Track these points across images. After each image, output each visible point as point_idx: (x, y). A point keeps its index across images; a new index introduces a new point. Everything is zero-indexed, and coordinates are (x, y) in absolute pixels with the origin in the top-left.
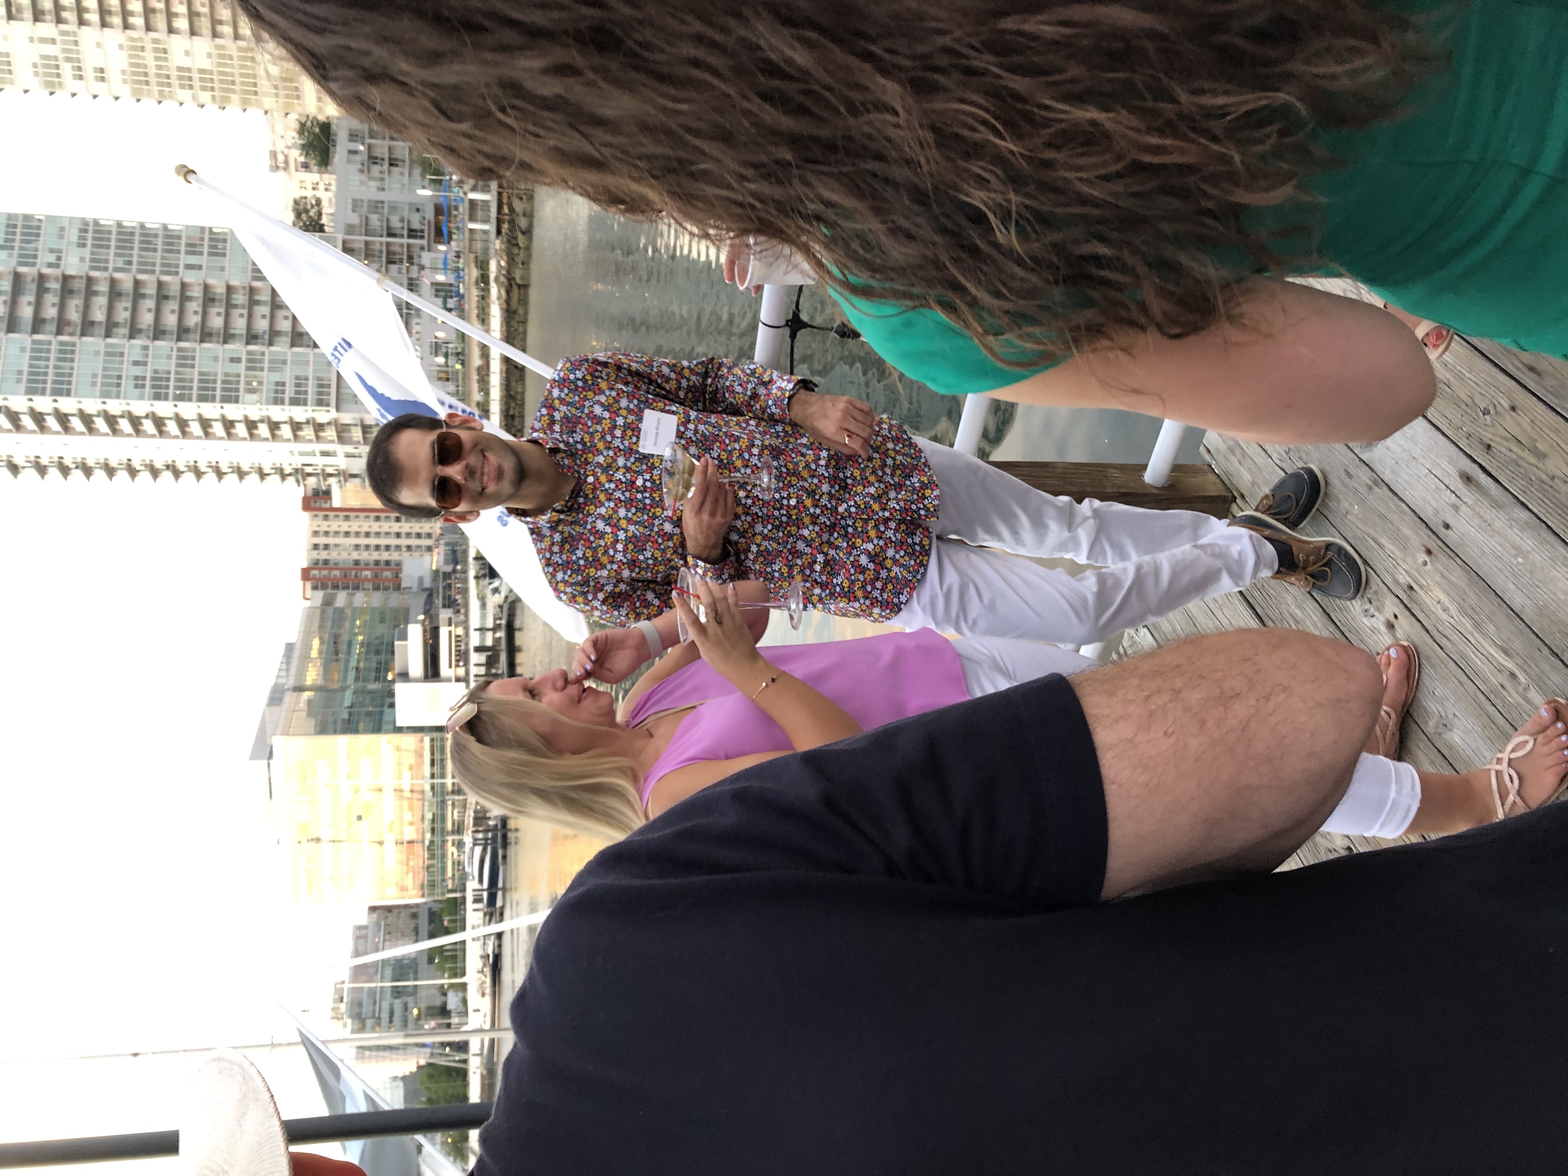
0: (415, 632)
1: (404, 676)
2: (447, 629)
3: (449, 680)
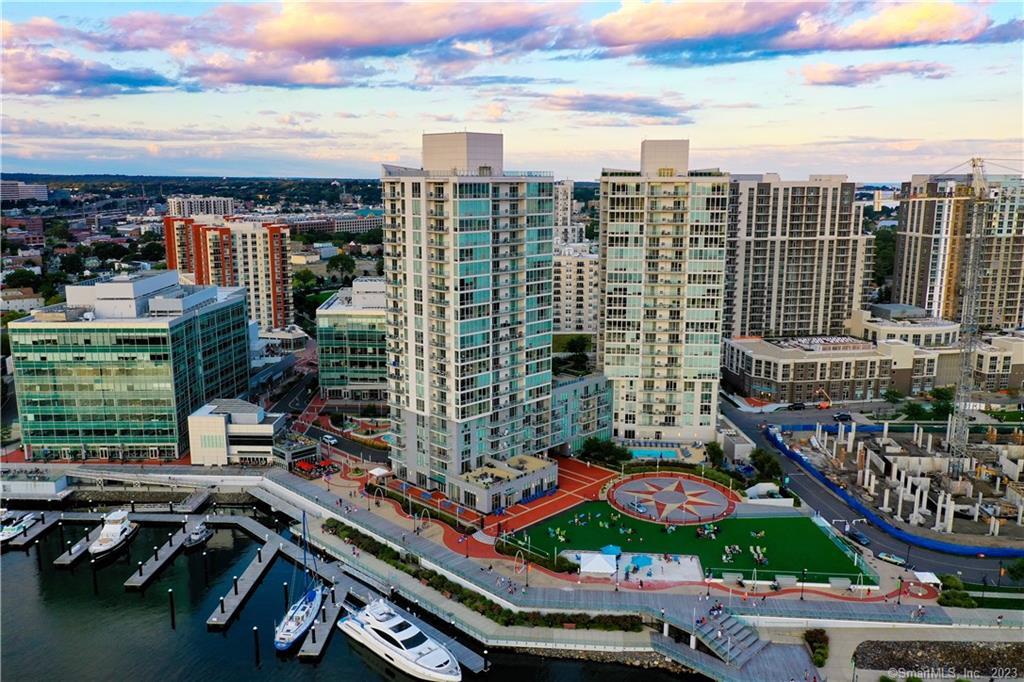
0: (267, 430)
2: (271, 451)
3: (228, 452)
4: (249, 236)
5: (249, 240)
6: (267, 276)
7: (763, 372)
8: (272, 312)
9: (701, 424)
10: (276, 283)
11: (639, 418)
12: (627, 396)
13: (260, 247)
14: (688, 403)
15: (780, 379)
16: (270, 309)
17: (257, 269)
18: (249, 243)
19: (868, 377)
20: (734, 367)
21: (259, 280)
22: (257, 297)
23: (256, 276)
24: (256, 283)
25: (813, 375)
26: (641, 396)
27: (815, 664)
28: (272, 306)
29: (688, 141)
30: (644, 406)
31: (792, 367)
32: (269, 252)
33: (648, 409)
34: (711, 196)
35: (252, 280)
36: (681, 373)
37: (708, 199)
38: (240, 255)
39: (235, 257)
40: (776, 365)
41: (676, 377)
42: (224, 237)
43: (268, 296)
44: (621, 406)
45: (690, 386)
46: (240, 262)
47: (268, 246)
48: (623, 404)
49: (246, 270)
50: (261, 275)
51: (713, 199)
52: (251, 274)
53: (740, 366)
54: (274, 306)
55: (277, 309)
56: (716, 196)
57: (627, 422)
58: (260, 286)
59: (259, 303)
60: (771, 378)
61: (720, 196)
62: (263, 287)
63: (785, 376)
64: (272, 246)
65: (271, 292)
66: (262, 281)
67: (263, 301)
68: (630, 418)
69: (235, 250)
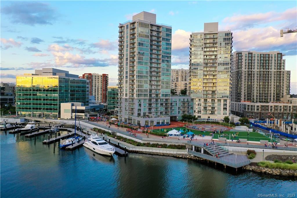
0: (83, 108)
1: (73, 105)
2: (84, 115)
3: (72, 115)
4: (97, 76)
5: (97, 77)
6: (101, 88)
7: (250, 109)
8: (102, 99)
9: (224, 114)
10: (103, 90)
11: (202, 112)
12: (198, 104)
13: (100, 80)
14: (219, 106)
15: (256, 111)
16: (101, 98)
17: (98, 86)
18: (97, 78)
19: (288, 112)
20: (241, 111)
21: (99, 89)
22: (98, 94)
23: (98, 88)
24: (98, 90)
25: (268, 110)
26: (203, 104)
27: (249, 158)
28: (102, 97)
29: (218, 23)
30: (204, 107)
31: (260, 107)
32: (102, 81)
33: (205, 108)
34: (225, 37)
35: (97, 89)
36: (216, 96)
37: (224, 38)
38: (94, 82)
39: (92, 82)
40: (254, 106)
41: (215, 98)
42: (90, 76)
43: (101, 94)
44: (196, 108)
45: (219, 100)
46: (94, 84)
47: (102, 79)
48: (197, 107)
49: (95, 86)
50: (100, 88)
51: (226, 38)
52: (97, 87)
53: (243, 110)
54: (103, 97)
55: (103, 98)
56: (227, 37)
57: (198, 113)
58: (99, 91)
59: (98, 96)
60: (253, 111)
61: (228, 37)
62: (100, 91)
63: (258, 109)
64: (103, 79)
65: (102, 93)
66: (100, 89)
67: (100, 95)
68: (199, 112)
69: (92, 80)
